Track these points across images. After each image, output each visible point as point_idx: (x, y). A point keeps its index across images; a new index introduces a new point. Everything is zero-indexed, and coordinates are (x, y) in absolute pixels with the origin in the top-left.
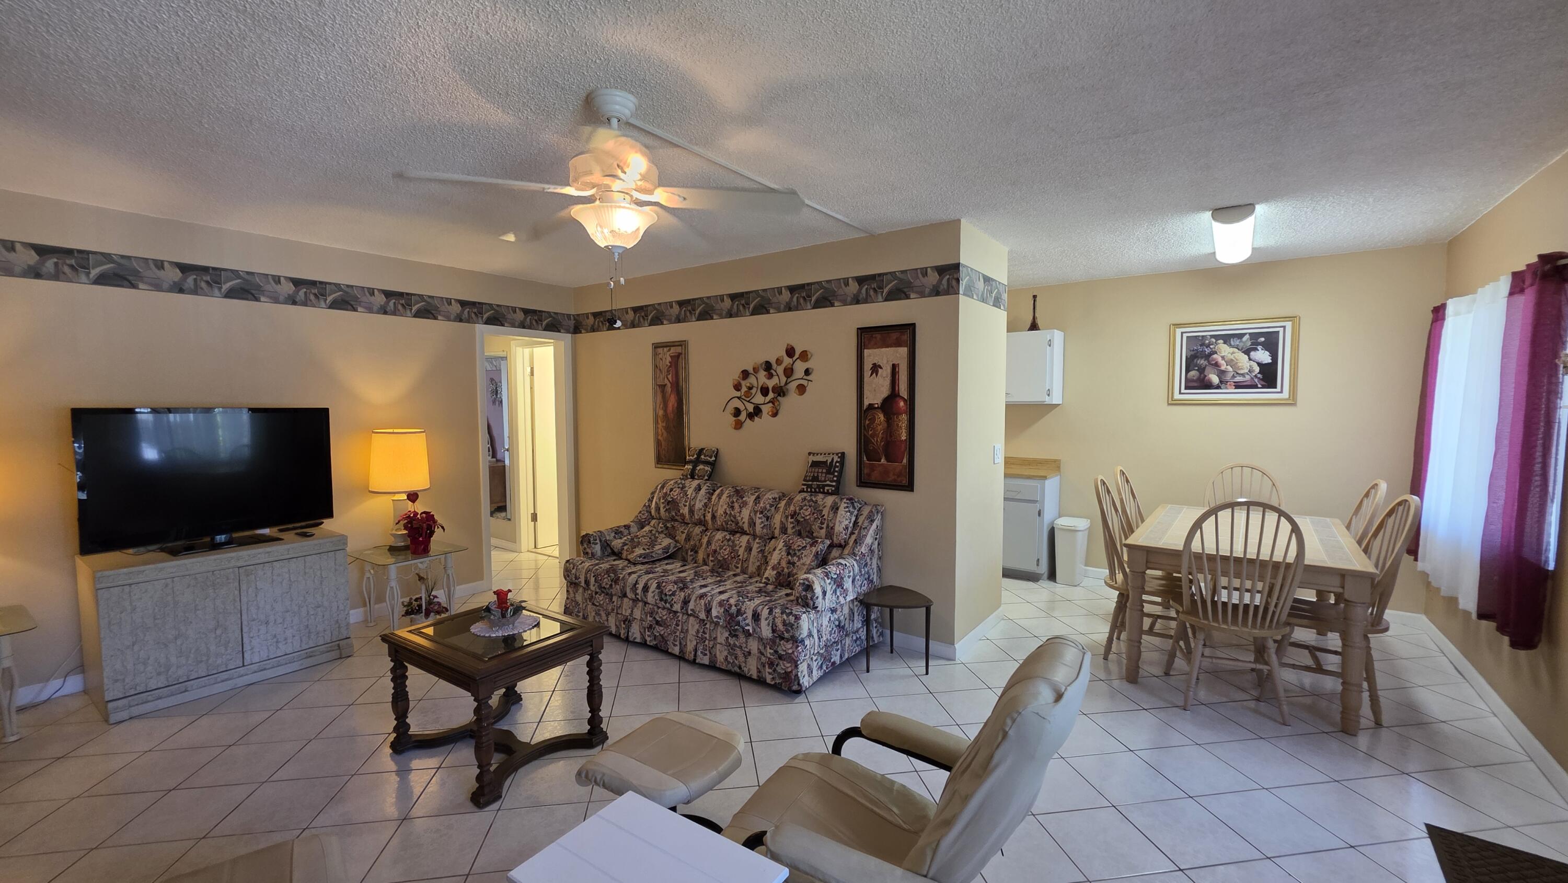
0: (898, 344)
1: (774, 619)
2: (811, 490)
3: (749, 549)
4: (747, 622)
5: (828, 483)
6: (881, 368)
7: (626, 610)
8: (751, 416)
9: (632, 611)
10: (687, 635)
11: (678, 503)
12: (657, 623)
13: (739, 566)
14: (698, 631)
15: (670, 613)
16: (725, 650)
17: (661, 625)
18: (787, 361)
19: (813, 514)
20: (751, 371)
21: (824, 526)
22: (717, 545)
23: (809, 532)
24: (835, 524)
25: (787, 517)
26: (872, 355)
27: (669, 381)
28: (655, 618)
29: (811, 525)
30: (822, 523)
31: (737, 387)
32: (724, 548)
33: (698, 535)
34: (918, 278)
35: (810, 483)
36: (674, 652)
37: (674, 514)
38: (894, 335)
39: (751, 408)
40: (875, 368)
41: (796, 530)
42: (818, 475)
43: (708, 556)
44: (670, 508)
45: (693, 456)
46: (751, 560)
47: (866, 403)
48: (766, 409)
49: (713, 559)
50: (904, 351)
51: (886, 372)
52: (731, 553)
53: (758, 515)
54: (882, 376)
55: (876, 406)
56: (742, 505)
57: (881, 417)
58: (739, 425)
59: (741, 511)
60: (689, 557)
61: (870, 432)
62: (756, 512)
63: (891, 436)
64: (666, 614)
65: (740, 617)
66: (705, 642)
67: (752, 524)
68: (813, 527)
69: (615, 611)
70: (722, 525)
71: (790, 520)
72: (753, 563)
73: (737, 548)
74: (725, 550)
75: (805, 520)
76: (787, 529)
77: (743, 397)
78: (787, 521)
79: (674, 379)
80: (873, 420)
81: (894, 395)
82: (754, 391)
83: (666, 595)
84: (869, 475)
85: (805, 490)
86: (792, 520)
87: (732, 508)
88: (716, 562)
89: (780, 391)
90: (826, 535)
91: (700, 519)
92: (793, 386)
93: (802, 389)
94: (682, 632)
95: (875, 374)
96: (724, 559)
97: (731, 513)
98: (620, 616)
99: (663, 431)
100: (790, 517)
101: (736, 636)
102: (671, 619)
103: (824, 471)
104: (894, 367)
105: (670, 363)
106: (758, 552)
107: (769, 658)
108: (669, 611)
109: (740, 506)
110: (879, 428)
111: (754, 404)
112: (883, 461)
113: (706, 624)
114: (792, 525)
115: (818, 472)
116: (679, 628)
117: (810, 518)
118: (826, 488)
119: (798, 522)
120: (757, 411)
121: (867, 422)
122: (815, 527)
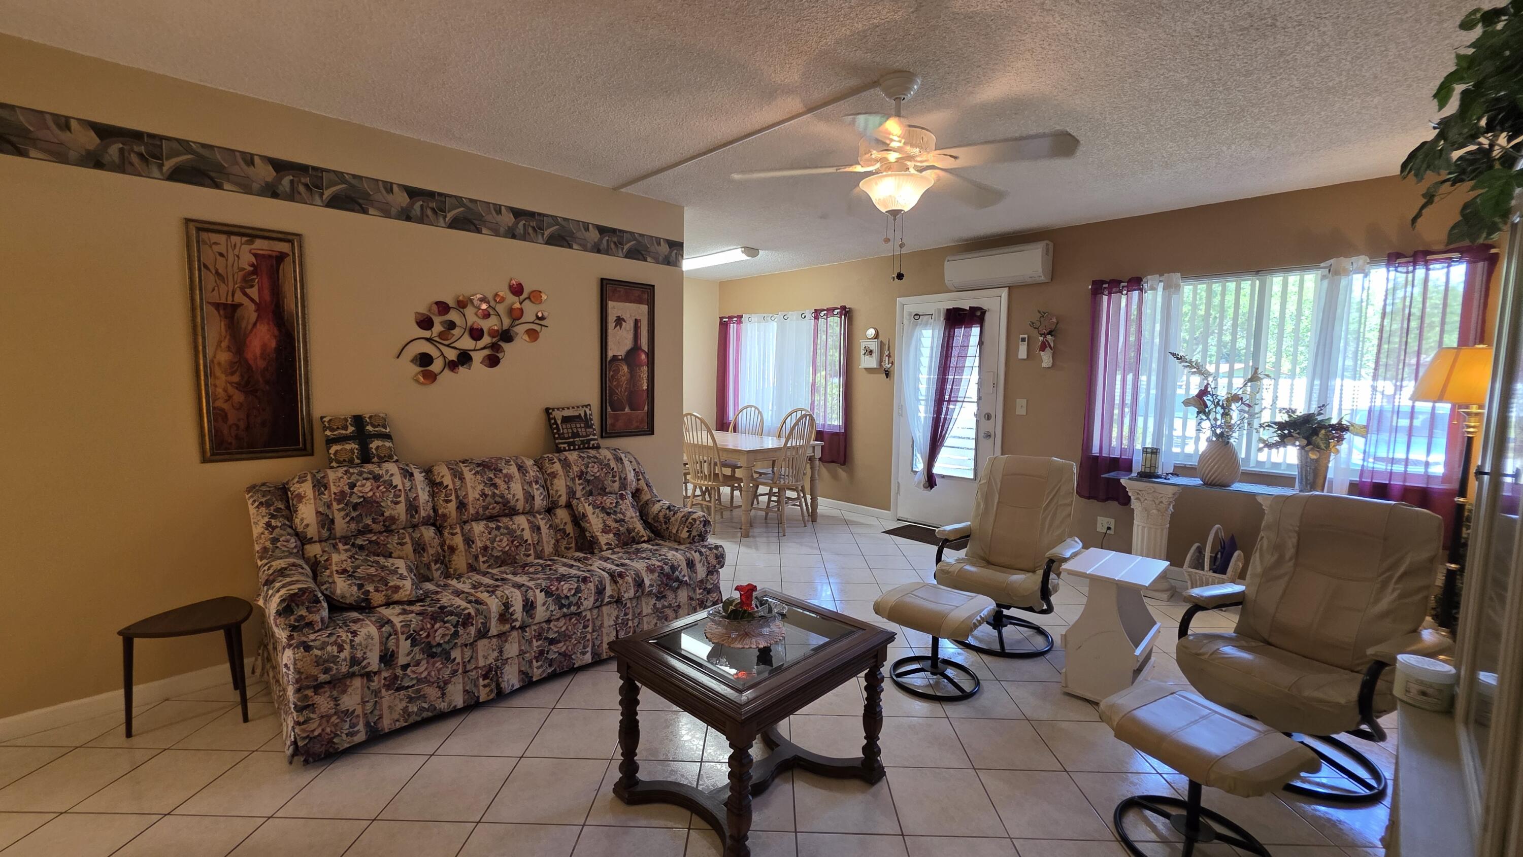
0: (640, 301)
1: (706, 558)
2: (574, 447)
3: (536, 529)
4: (684, 573)
5: (592, 437)
6: (625, 321)
7: (485, 657)
8: (452, 366)
9: (501, 652)
10: (602, 632)
11: (377, 502)
12: (552, 642)
13: (532, 552)
14: (617, 617)
15: (570, 619)
16: (654, 618)
17: (560, 642)
18: (511, 299)
19: (602, 469)
20: (451, 303)
21: (617, 478)
22: (484, 539)
23: (601, 489)
24: (626, 474)
25: (573, 480)
26: (616, 308)
27: (252, 300)
28: (546, 638)
29: (603, 482)
30: (614, 476)
31: (425, 323)
32: (498, 539)
33: (434, 538)
34: (653, 244)
35: (572, 440)
36: (584, 663)
37: (369, 522)
38: (637, 293)
39: (452, 355)
40: (619, 321)
41: (586, 492)
42: (577, 431)
43: (476, 558)
44: (361, 515)
45: (346, 428)
46: (545, 540)
47: (610, 354)
48: (477, 357)
49: (485, 558)
50: (644, 308)
51: (629, 325)
52: (513, 542)
53: (535, 486)
54: (625, 329)
55: (620, 357)
56: (506, 479)
57: (625, 368)
58: (431, 377)
59: (509, 488)
60: (434, 572)
61: (614, 383)
62: (530, 484)
63: (634, 386)
64: (565, 624)
65: (677, 573)
66: (627, 624)
67: (530, 498)
68: (605, 482)
69: (460, 671)
70: (477, 513)
71: (577, 482)
72: (548, 542)
73: (519, 533)
74: (501, 541)
75: (595, 477)
76: (575, 492)
77: (437, 339)
78: (574, 483)
79: (267, 296)
80: (617, 371)
81: (636, 348)
82: (456, 332)
83: (567, 597)
84: (613, 425)
85: (567, 448)
86: (581, 481)
87: (495, 486)
88: (492, 561)
89: (506, 336)
90: (620, 487)
91: (429, 516)
92: (520, 329)
93: (533, 335)
94: (593, 631)
95: (618, 327)
96: (504, 553)
97: (494, 493)
98: (474, 673)
99: (231, 390)
100: (577, 479)
101: (664, 597)
102: (574, 625)
103: (582, 425)
104: (637, 322)
105: (252, 265)
106: (548, 528)
107: (698, 599)
108: (568, 618)
109: (505, 481)
110: (623, 378)
111: (459, 349)
112: (627, 410)
113: (626, 604)
114: (581, 487)
115: (576, 427)
116: (590, 629)
117: (600, 475)
118: (592, 442)
119: (588, 481)
120: (465, 358)
121: (611, 373)
122: (608, 482)
